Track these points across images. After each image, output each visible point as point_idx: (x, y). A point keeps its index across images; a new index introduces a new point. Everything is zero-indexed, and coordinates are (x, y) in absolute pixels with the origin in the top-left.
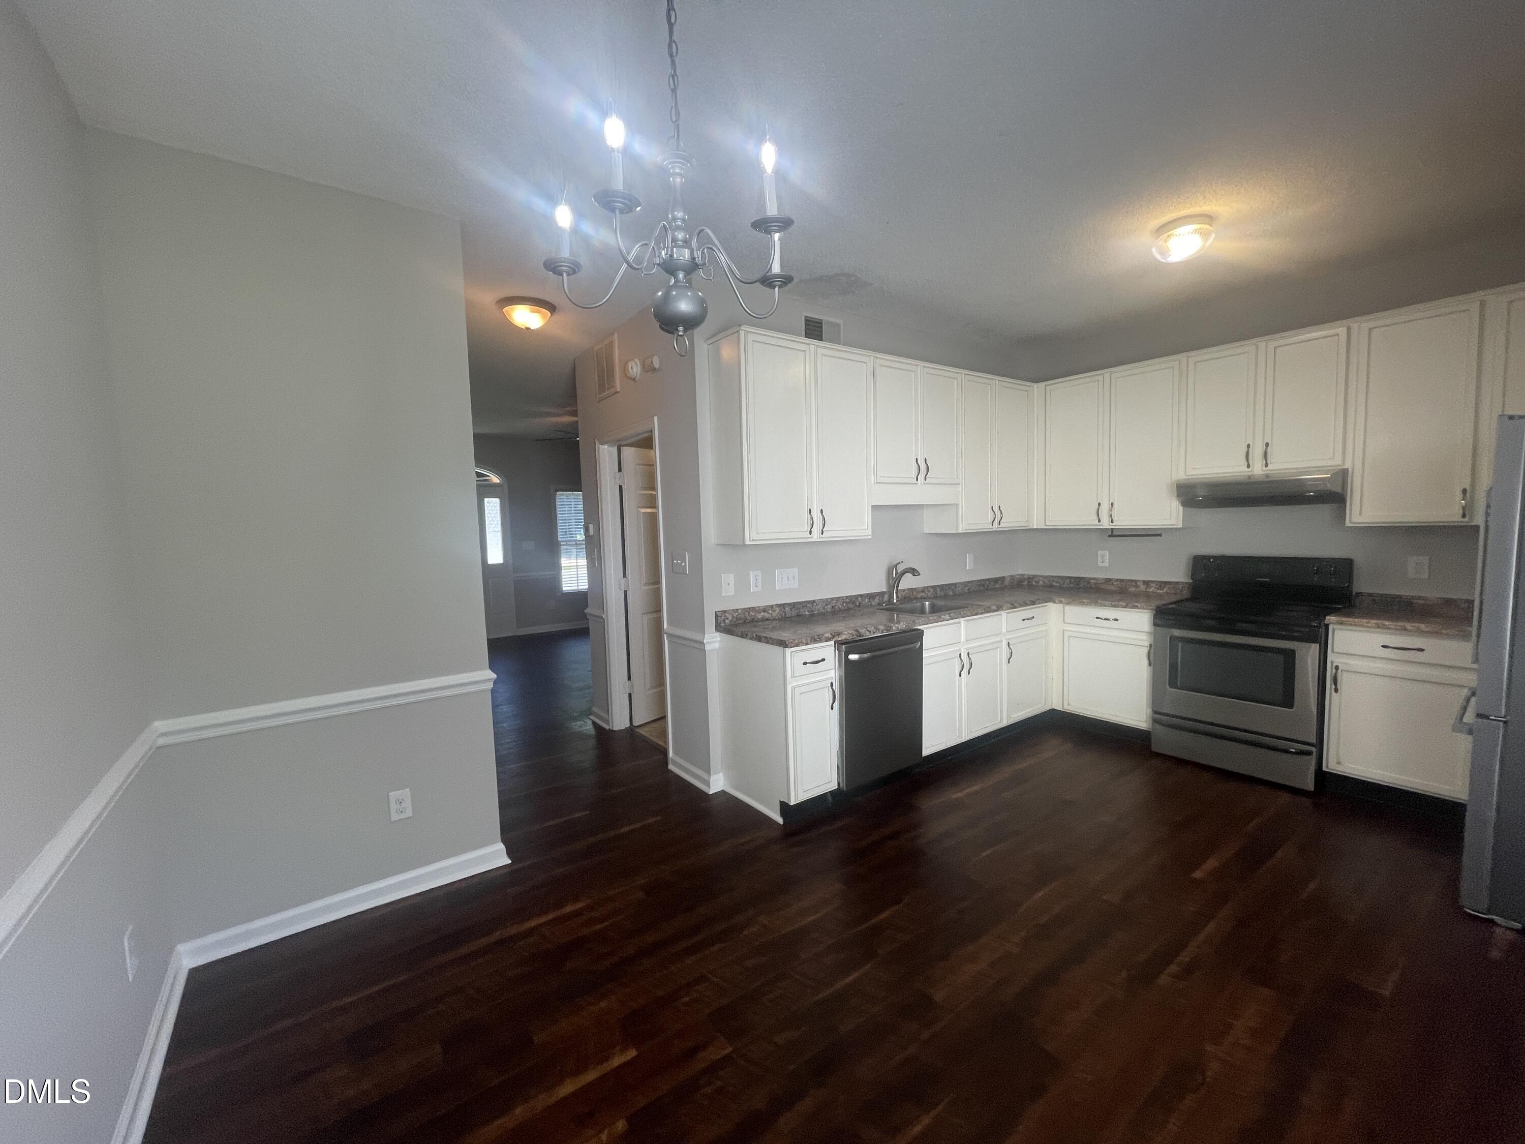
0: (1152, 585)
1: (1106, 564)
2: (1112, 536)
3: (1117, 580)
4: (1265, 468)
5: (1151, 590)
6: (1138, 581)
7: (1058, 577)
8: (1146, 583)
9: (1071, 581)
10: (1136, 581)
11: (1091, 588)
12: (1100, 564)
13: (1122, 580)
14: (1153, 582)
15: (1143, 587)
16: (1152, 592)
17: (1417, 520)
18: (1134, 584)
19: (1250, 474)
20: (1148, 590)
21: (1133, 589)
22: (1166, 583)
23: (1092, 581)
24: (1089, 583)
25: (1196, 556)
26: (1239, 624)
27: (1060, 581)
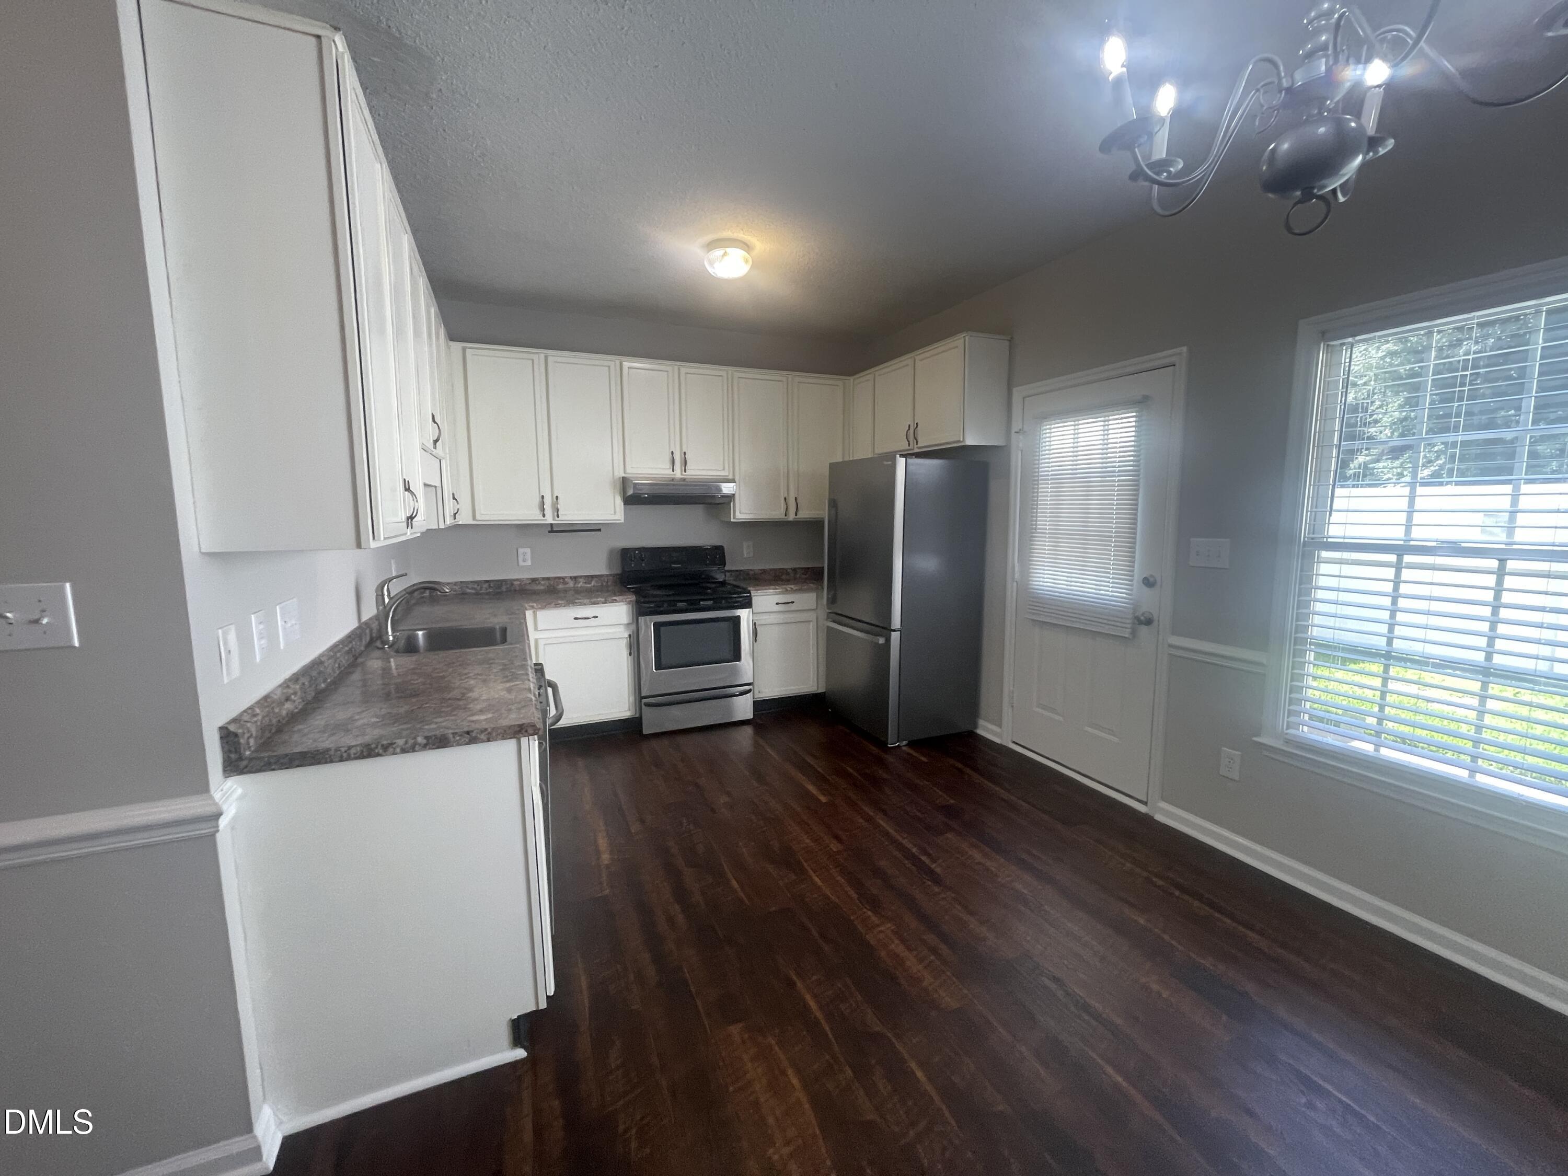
0: (581, 580)
1: (529, 563)
2: (552, 531)
3: (544, 579)
4: (684, 473)
5: (579, 586)
6: (566, 577)
7: (472, 582)
8: (575, 578)
9: (490, 585)
10: (563, 578)
11: (515, 590)
12: (521, 563)
13: (548, 579)
14: (581, 577)
15: (571, 584)
16: (581, 587)
17: (767, 517)
18: (562, 581)
19: (673, 477)
20: (576, 585)
21: (561, 586)
22: (592, 577)
23: (516, 583)
24: (512, 584)
25: (623, 549)
26: (701, 603)
27: (476, 586)
